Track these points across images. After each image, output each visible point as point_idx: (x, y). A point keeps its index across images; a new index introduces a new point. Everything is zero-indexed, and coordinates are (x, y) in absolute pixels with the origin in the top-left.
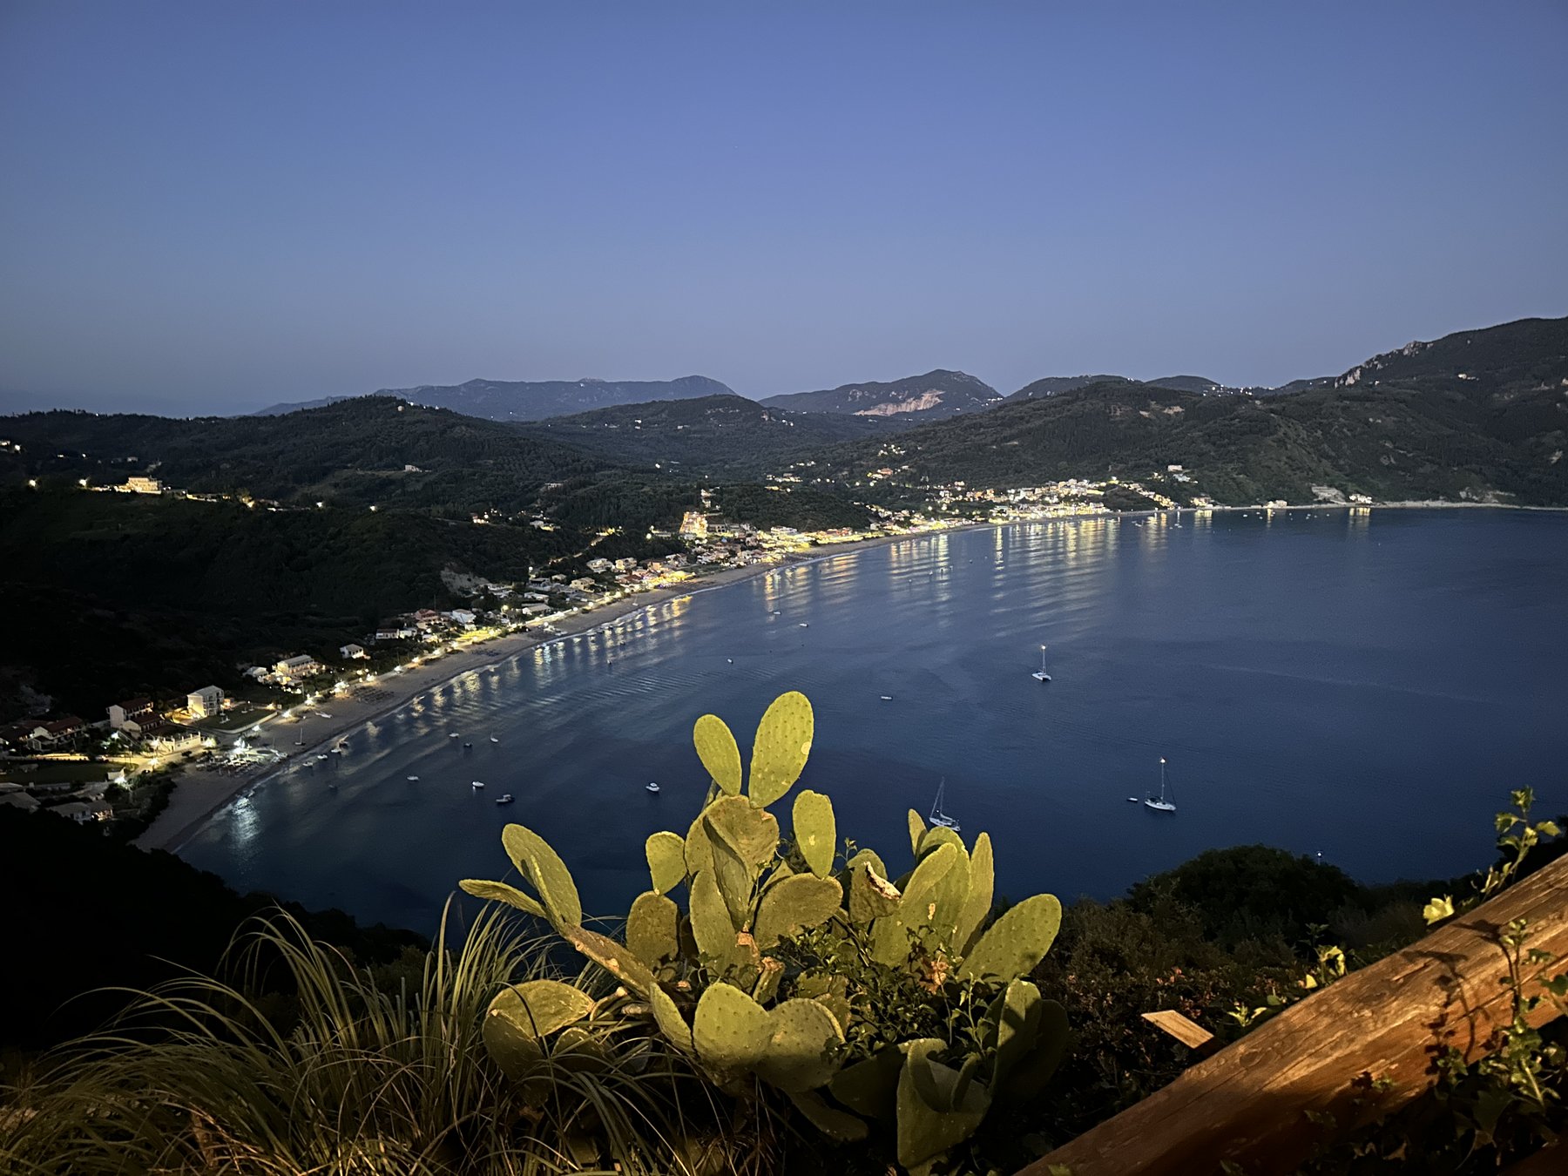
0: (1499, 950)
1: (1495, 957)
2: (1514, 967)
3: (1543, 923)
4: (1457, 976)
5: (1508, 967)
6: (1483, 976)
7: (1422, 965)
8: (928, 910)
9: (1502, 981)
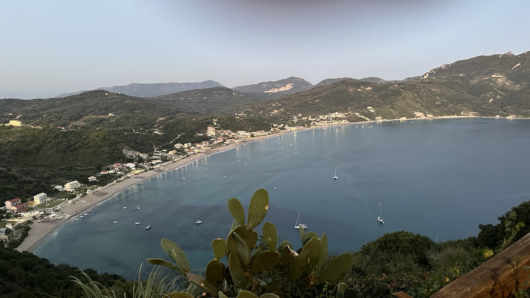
0: (511, 266)
1: (509, 269)
2: (516, 271)
3: (524, 256)
4: (498, 275)
5: (514, 272)
6: (506, 275)
7: (485, 272)
8: (308, 260)
9: (512, 276)
